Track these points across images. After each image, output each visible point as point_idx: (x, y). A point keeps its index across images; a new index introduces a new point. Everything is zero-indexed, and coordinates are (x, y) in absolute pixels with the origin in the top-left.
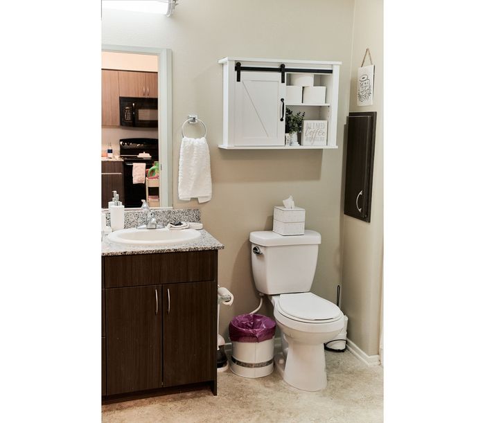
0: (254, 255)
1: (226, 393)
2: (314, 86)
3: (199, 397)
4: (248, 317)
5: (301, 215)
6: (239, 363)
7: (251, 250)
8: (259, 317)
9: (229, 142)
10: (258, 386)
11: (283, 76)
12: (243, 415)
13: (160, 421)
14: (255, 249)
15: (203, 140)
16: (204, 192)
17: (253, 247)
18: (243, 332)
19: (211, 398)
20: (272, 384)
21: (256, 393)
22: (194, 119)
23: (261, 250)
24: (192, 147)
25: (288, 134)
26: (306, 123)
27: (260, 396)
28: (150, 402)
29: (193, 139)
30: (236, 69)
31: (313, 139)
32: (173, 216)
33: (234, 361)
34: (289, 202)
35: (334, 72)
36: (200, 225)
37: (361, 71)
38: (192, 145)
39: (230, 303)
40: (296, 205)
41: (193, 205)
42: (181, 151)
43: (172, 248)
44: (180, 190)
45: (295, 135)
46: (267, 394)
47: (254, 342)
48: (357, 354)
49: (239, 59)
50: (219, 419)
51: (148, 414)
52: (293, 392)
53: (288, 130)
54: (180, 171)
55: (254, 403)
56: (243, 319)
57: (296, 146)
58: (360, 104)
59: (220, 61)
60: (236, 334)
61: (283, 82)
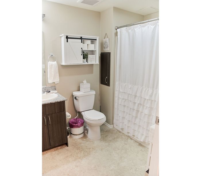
0: (75, 100)
1: (71, 145)
2: (91, 44)
3: (63, 148)
4: (74, 119)
5: (89, 85)
6: (73, 134)
7: (74, 98)
8: (78, 119)
9: (65, 63)
10: (80, 141)
11: (82, 41)
12: (78, 153)
13: (52, 159)
14: (75, 98)
15: (55, 62)
16: (57, 80)
17: (74, 97)
18: (74, 125)
19: (66, 148)
20: (85, 140)
21: (81, 144)
22: (52, 55)
23: (77, 98)
24: (52, 65)
25: (84, 60)
26: (89, 56)
27: (82, 145)
28: (47, 153)
29: (52, 62)
30: (66, 38)
31: (91, 61)
32: (47, 89)
33: (71, 134)
34: (85, 82)
35: (97, 40)
36: (56, 91)
37: (104, 40)
38: (52, 64)
39: (70, 117)
40: (87, 82)
41: (53, 85)
42: (48, 66)
43: (49, 102)
44: (49, 80)
45: (85, 60)
46: (84, 143)
47: (78, 128)
48: (107, 125)
49: (67, 35)
50: (71, 155)
51: (47, 157)
52: (92, 141)
53: (84, 58)
54: (48, 73)
55: (81, 147)
56: (73, 120)
57: (86, 63)
58: (104, 50)
59: (60, 36)
60: (72, 126)
61: (82, 42)
